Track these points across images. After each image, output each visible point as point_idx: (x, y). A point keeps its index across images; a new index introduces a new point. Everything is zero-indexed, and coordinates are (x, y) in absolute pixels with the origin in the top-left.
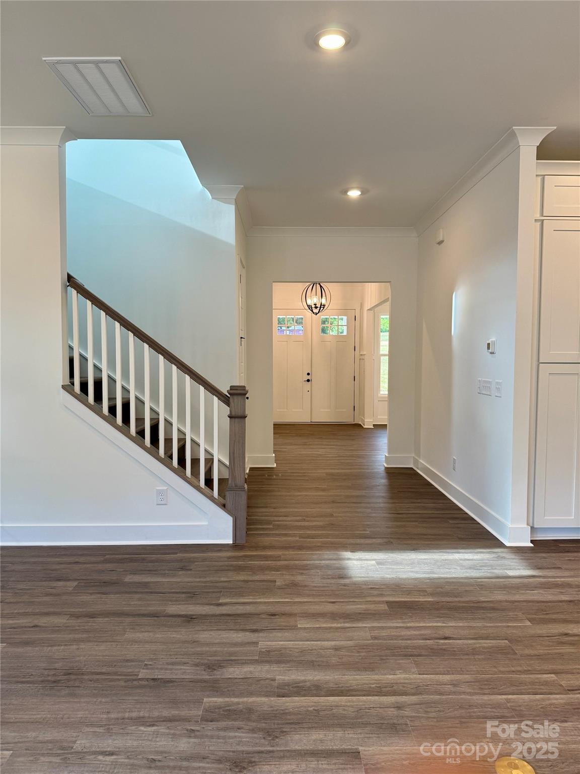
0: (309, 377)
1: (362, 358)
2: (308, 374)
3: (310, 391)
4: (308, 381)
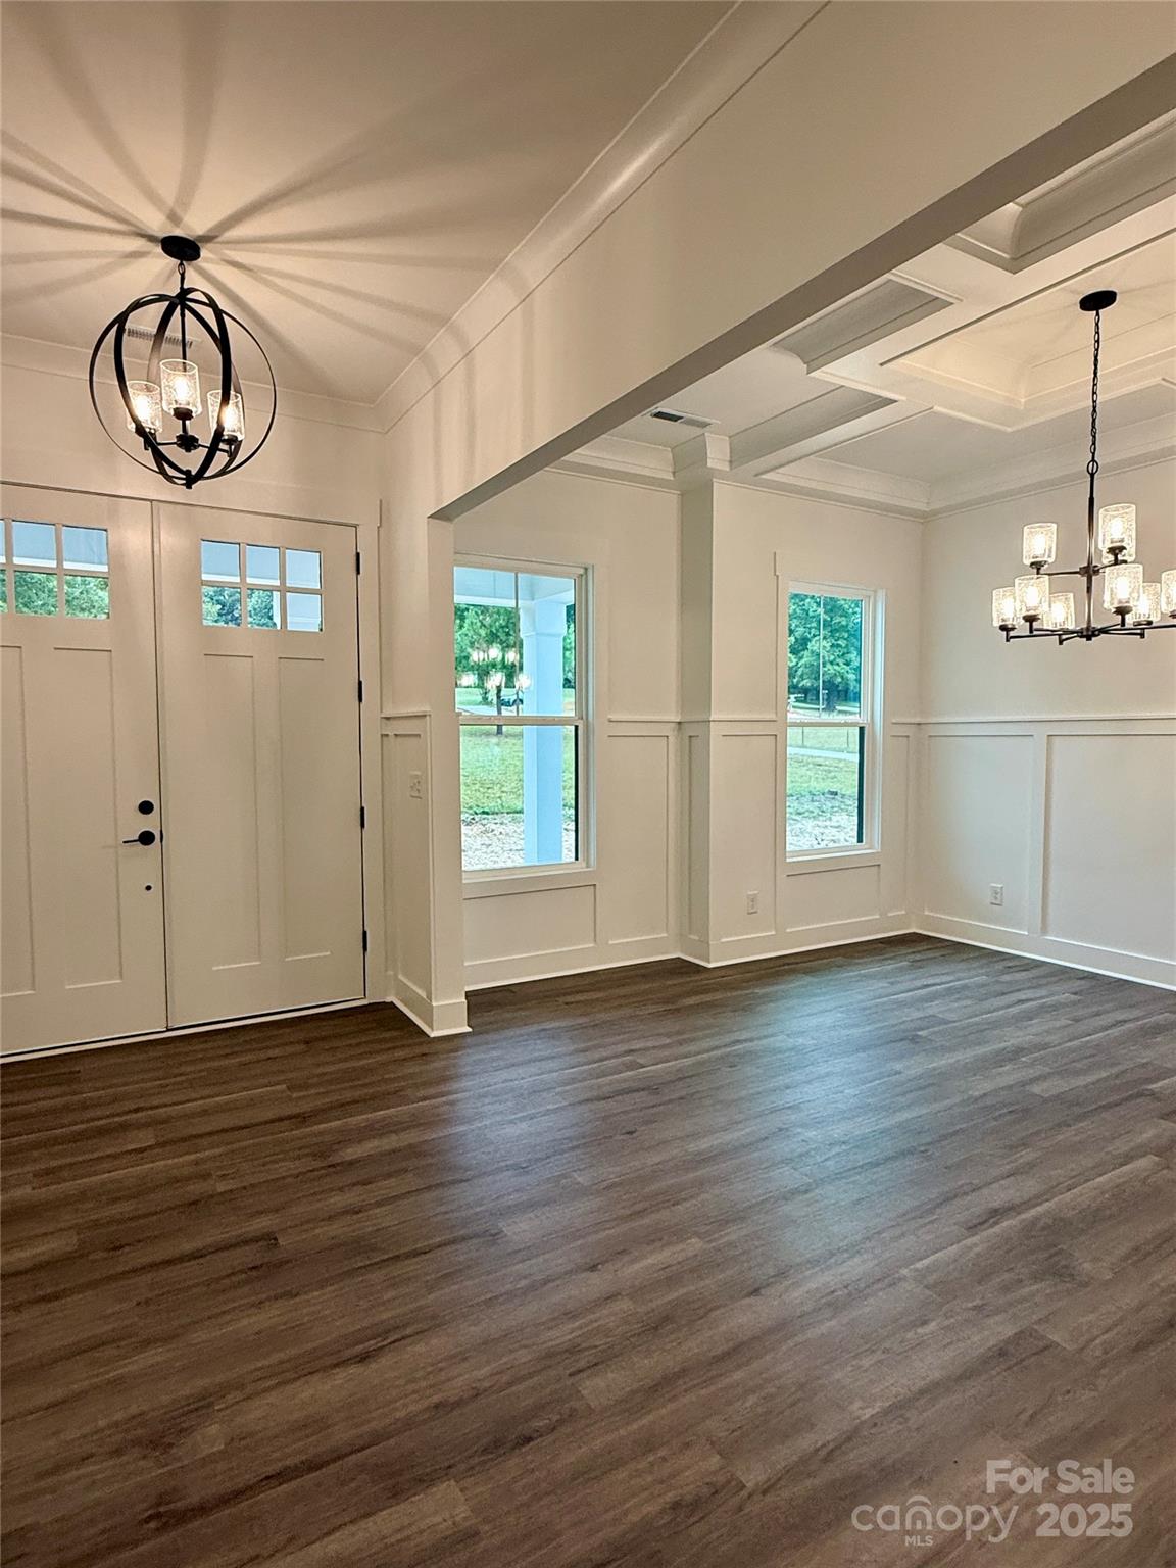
0: (149, 823)
2: (146, 808)
3: (161, 888)
4: (146, 838)
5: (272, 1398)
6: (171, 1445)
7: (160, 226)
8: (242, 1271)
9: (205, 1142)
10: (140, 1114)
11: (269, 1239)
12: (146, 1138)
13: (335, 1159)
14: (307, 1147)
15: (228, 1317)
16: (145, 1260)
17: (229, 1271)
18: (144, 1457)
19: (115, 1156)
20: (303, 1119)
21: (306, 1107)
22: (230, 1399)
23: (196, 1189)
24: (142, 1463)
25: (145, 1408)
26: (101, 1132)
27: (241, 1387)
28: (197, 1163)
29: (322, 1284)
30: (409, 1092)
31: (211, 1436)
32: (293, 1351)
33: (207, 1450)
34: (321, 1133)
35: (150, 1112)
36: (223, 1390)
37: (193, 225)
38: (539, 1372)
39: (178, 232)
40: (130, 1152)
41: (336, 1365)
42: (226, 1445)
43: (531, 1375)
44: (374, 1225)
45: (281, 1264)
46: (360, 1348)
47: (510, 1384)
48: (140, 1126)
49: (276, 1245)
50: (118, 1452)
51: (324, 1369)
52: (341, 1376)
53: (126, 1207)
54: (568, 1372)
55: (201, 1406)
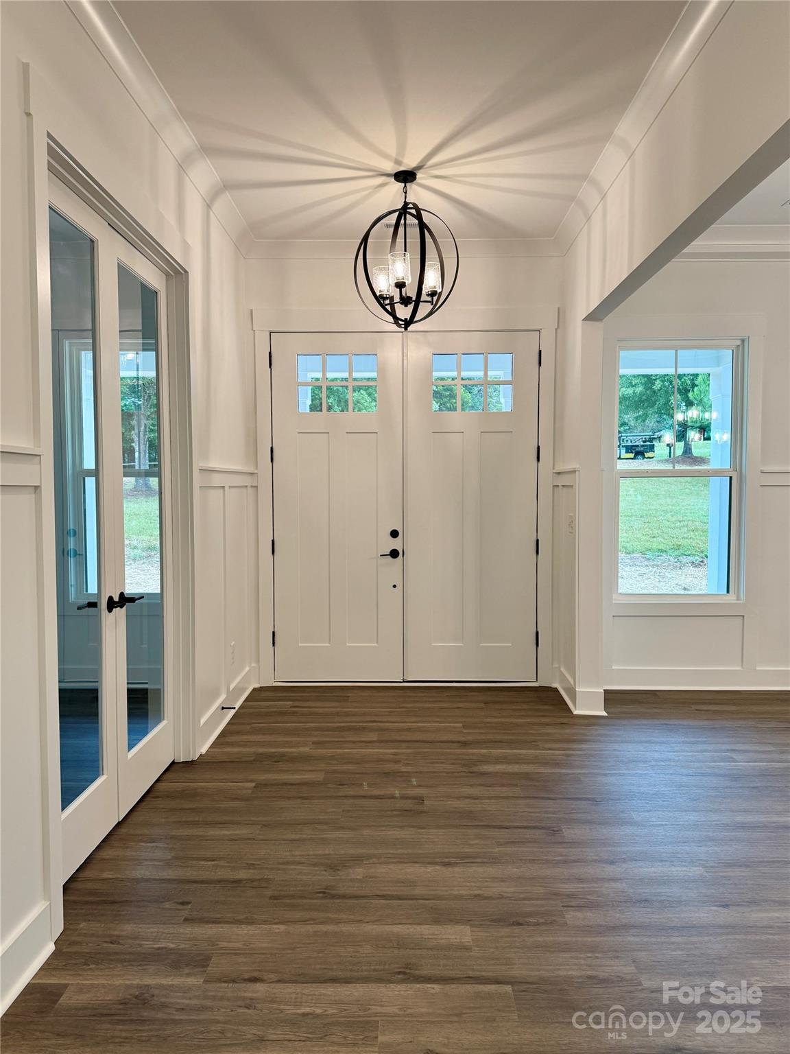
0: (396, 544)
1: (563, 483)
2: (394, 534)
3: (401, 587)
4: (394, 554)
5: (391, 866)
6: (338, 870)
7: (392, 168)
8: (399, 810)
9: (404, 745)
10: (374, 724)
11: (420, 799)
12: (374, 736)
13: (475, 769)
14: (460, 760)
15: (383, 829)
16: (351, 793)
17: (393, 809)
18: (326, 871)
19: (354, 742)
20: (465, 744)
21: (470, 738)
22: (371, 861)
23: (390, 767)
24: (324, 872)
25: (332, 853)
26: (349, 729)
27: (379, 858)
28: (395, 754)
29: (438, 827)
30: (539, 743)
31: (358, 872)
32: (410, 851)
33: (353, 876)
34: (473, 754)
35: (379, 724)
36: (369, 857)
37: (409, 164)
38: (544, 899)
39: (402, 168)
40: (363, 742)
41: (429, 863)
42: (363, 877)
43: (537, 899)
44: (482, 807)
45: (422, 812)
46: (447, 860)
47: (524, 899)
48: (372, 730)
49: (422, 804)
50: (315, 865)
51: (423, 863)
52: (430, 869)
53: (351, 767)
54: (562, 904)
55: (358, 860)
